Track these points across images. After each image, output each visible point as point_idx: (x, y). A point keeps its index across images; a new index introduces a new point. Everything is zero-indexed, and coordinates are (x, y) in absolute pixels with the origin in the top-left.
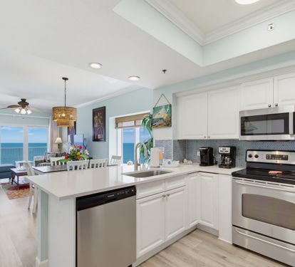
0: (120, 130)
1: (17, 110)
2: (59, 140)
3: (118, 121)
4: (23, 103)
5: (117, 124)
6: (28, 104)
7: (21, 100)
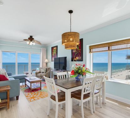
0: (92, 54)
1: (28, 43)
2: (46, 61)
3: (91, 48)
4: (31, 39)
5: (90, 50)
6: (33, 39)
7: (30, 37)
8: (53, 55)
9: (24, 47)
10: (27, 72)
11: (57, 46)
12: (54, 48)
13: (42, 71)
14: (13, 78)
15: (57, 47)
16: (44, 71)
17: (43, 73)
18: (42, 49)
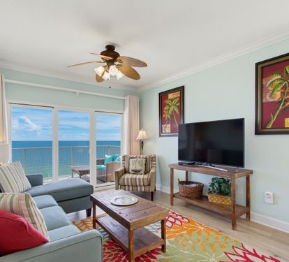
7: (105, 50)
8: (167, 115)
9: (78, 92)
10: (83, 168)
11: (183, 87)
12: (171, 96)
13: (132, 168)
14: (51, 197)
15: (182, 89)
16: (138, 168)
17: (136, 172)
18: (127, 98)
